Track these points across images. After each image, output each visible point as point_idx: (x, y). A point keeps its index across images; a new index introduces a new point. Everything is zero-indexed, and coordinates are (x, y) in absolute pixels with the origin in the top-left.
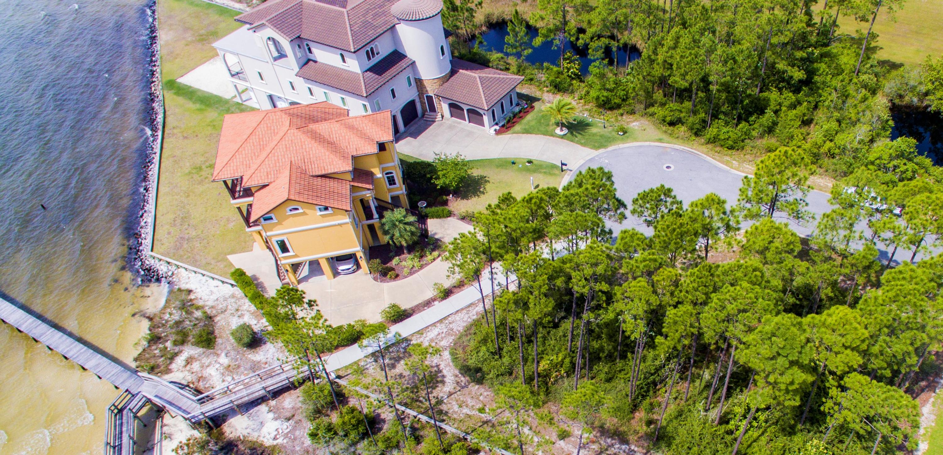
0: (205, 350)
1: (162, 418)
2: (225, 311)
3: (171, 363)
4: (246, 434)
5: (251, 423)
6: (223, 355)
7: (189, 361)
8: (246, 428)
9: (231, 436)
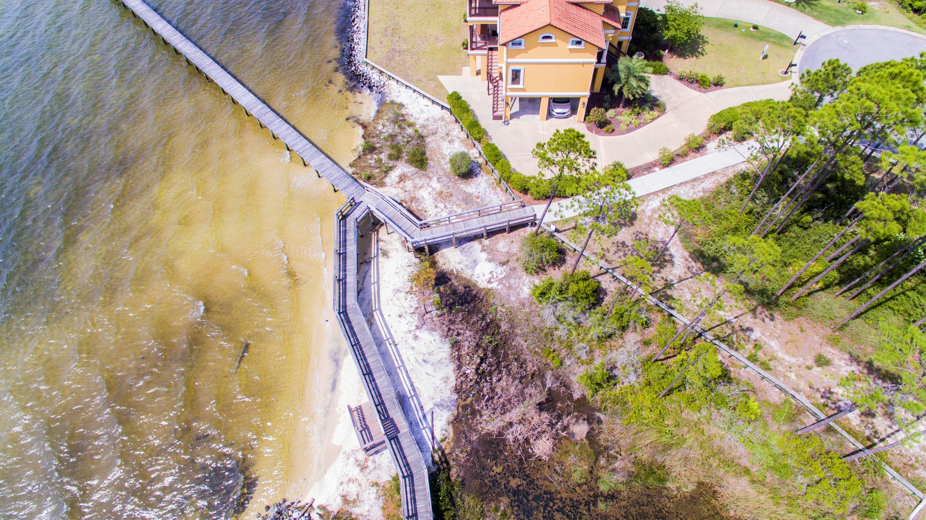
0: (417, 170)
1: (378, 231)
2: (436, 133)
3: (386, 176)
4: (460, 270)
5: (464, 258)
6: (435, 179)
7: (402, 178)
8: (460, 263)
9: (444, 267)
